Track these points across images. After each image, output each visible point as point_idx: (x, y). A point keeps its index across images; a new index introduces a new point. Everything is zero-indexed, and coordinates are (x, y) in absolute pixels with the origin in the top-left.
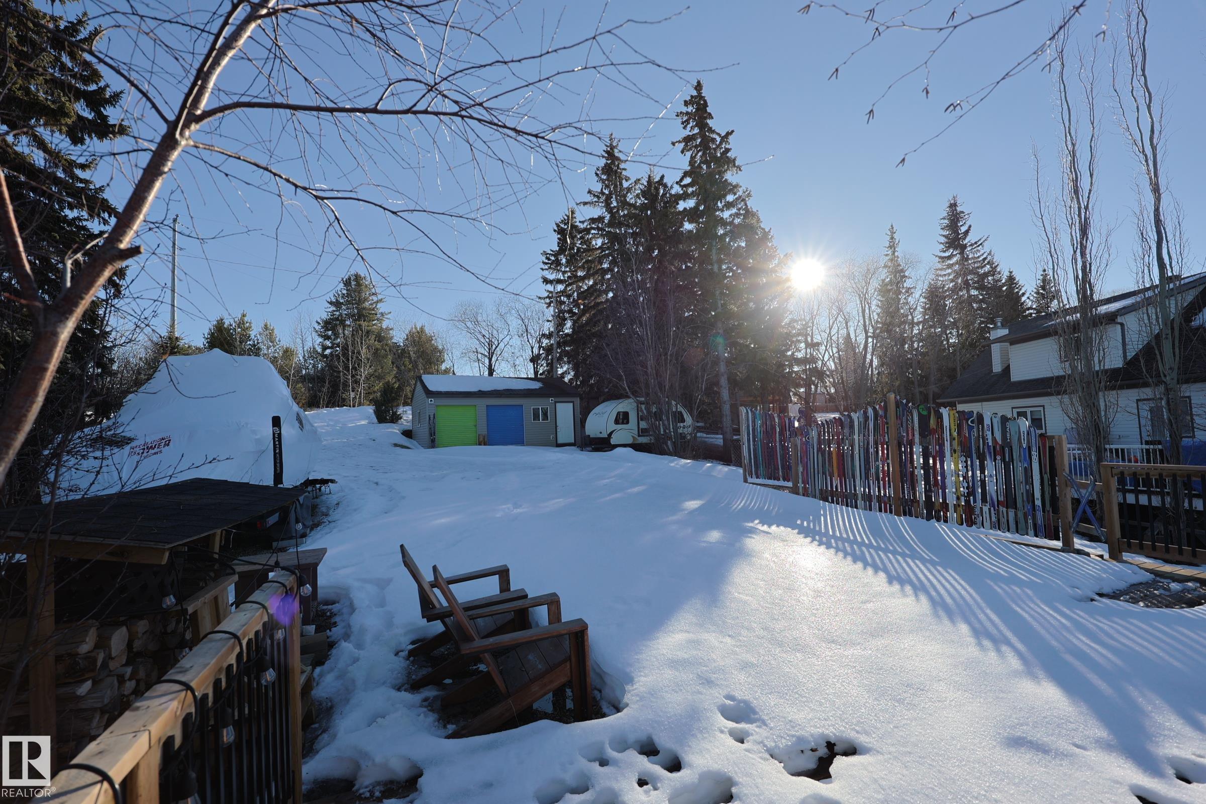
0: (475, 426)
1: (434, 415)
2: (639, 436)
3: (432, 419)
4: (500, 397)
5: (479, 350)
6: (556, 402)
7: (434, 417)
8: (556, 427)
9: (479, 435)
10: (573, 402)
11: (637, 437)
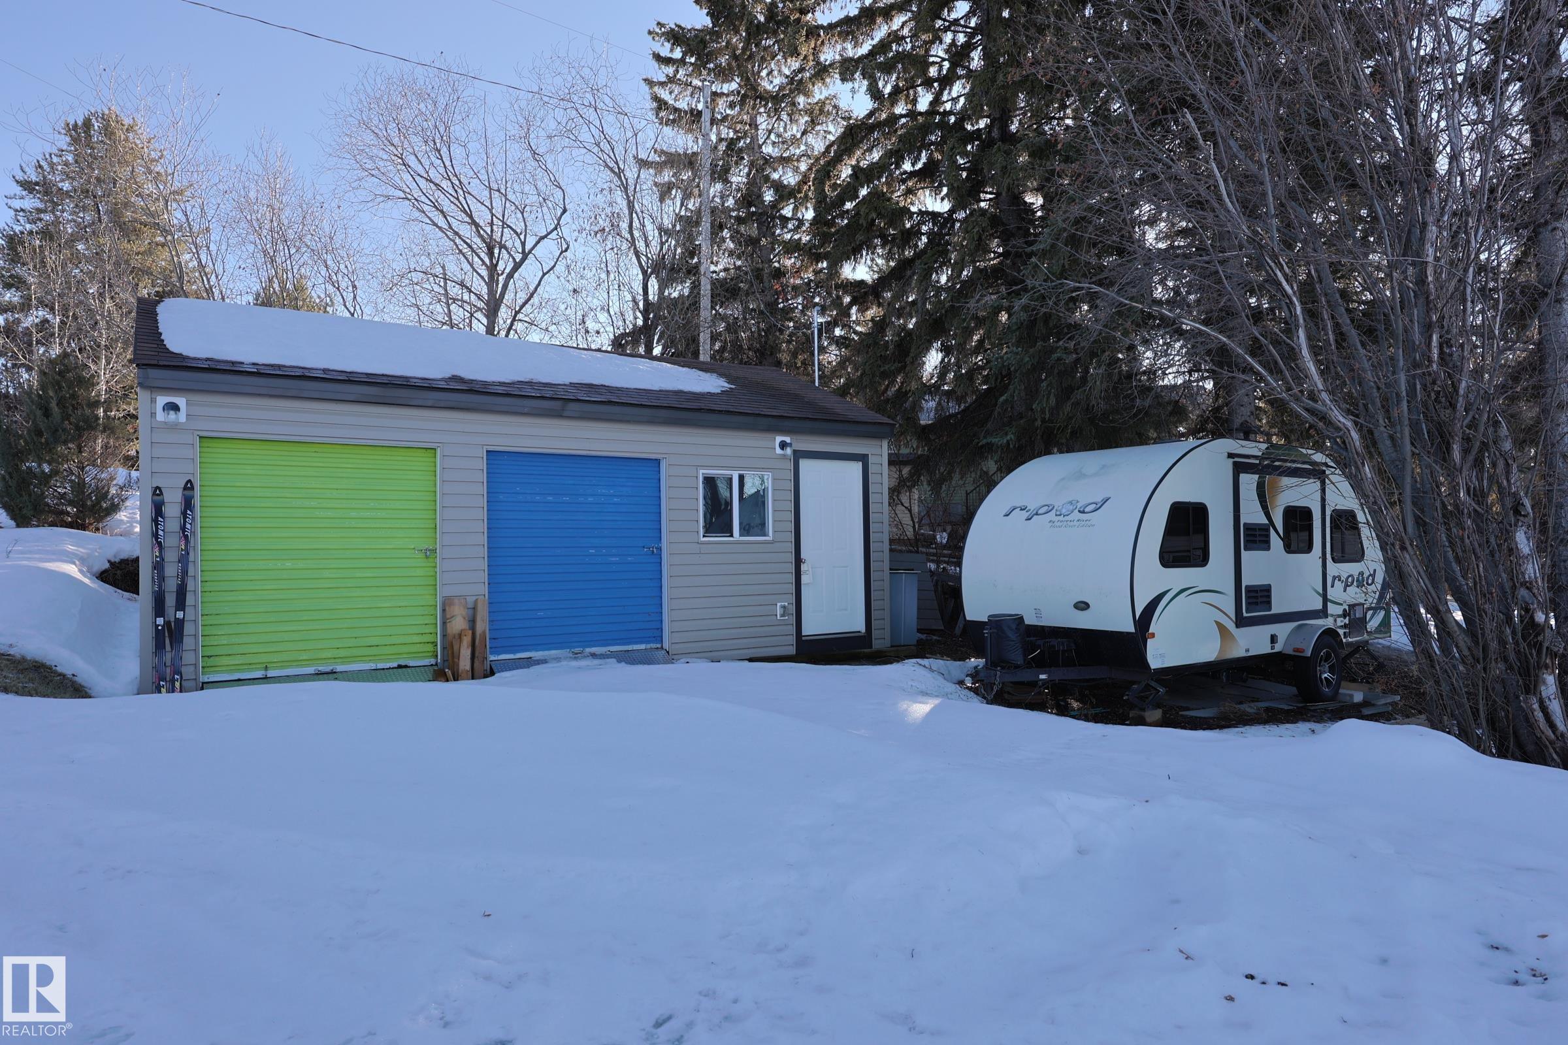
0: (429, 553)
1: (189, 486)
2: (1241, 622)
3: (172, 510)
4: (558, 415)
5: (453, 269)
6: (798, 455)
7: (188, 504)
8: (798, 561)
9: (446, 604)
10: (863, 459)
11: (1230, 625)
